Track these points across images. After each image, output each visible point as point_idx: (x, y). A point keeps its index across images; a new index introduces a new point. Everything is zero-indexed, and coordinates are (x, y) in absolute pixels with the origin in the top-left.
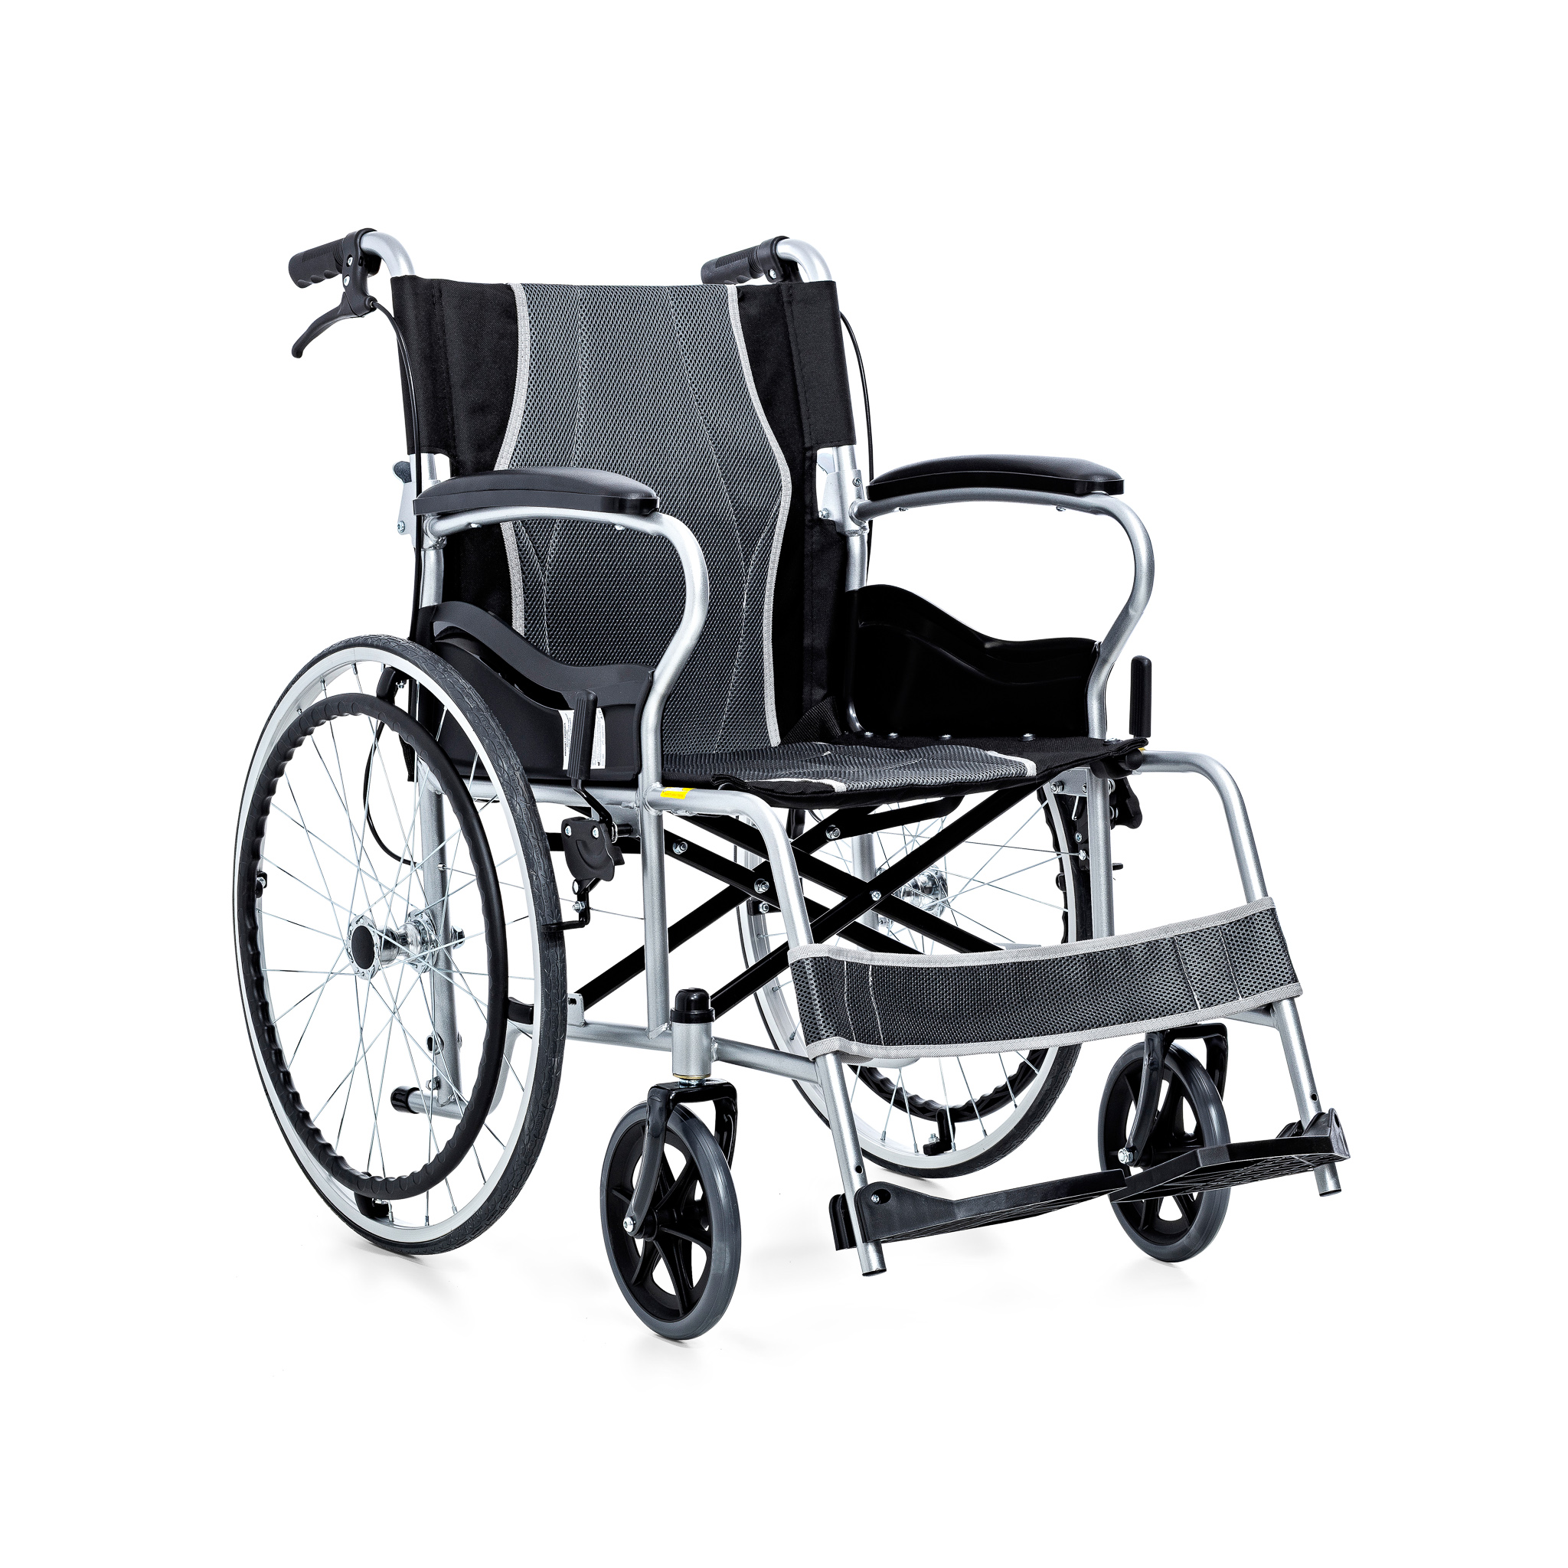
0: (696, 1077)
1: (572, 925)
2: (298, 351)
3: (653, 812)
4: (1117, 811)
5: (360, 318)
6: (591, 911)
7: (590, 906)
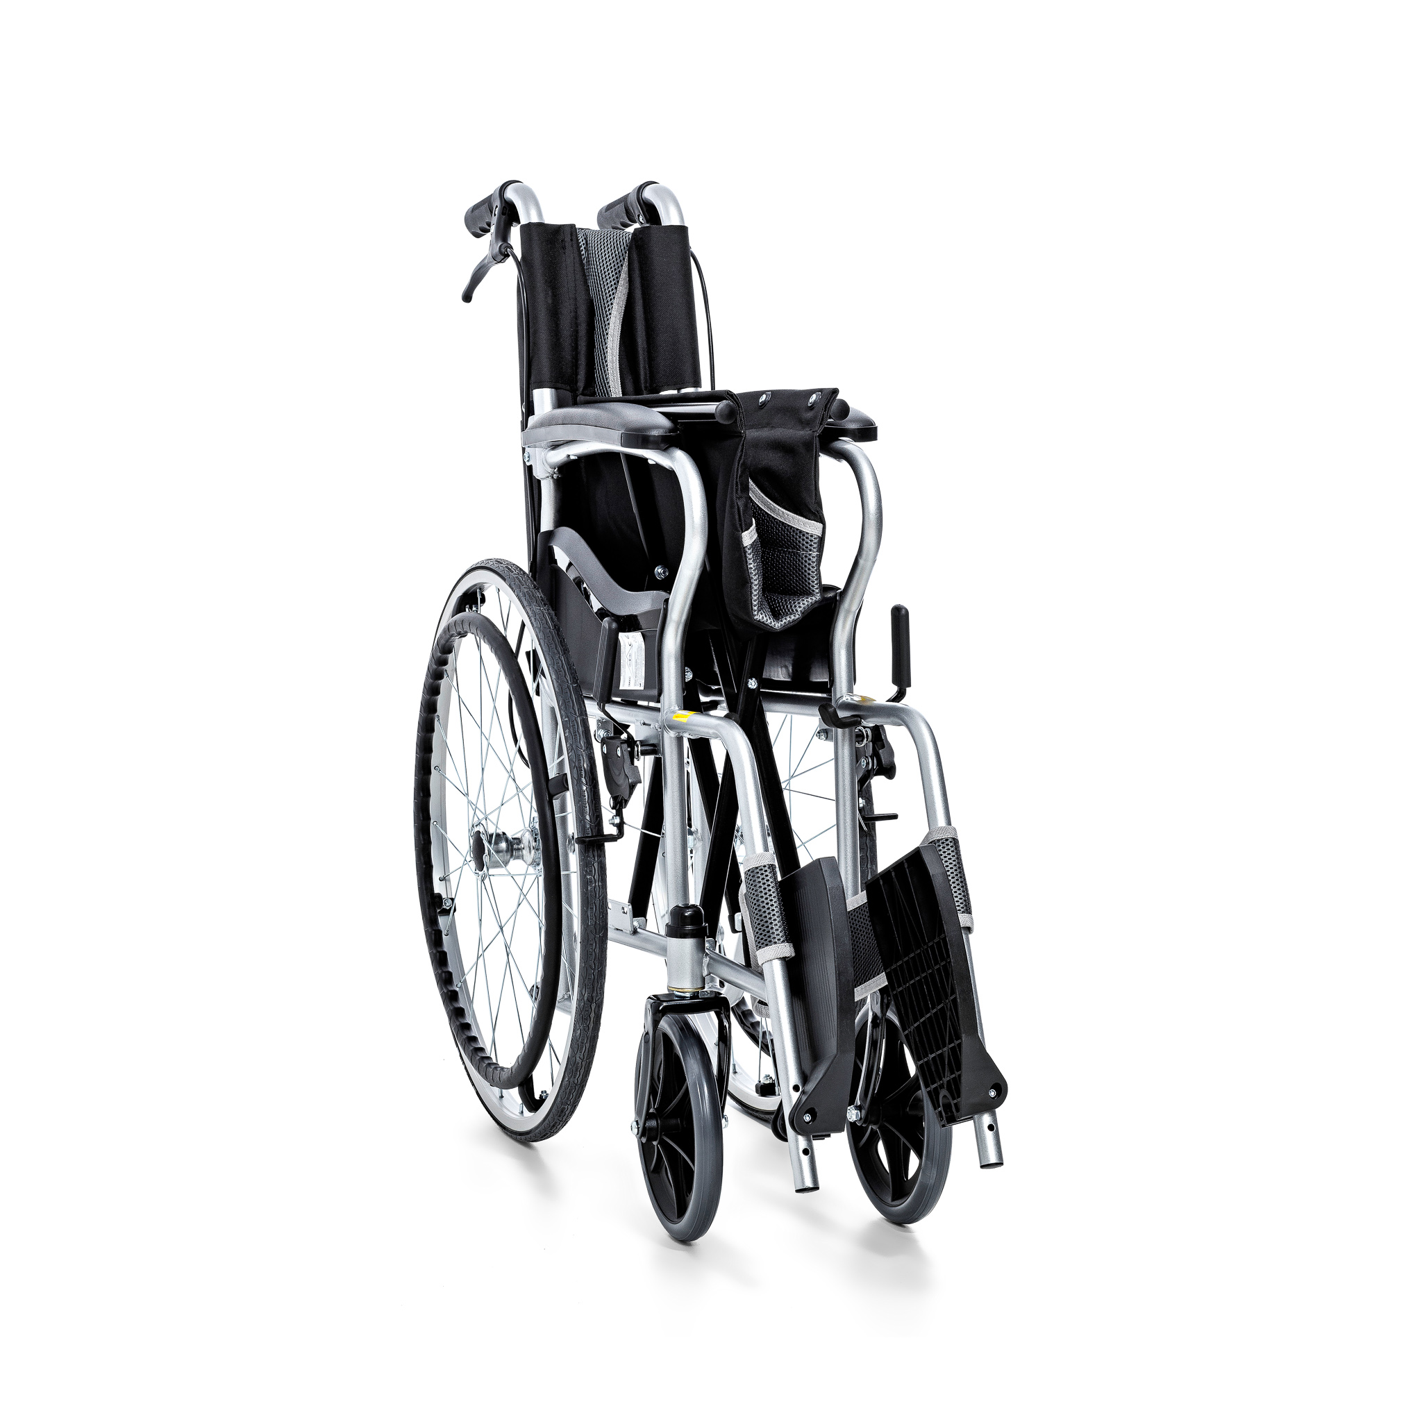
0: (690, 990)
1: (613, 838)
2: (467, 297)
3: (672, 734)
4: (875, 761)
5: (500, 264)
6: (625, 825)
7: (625, 820)
